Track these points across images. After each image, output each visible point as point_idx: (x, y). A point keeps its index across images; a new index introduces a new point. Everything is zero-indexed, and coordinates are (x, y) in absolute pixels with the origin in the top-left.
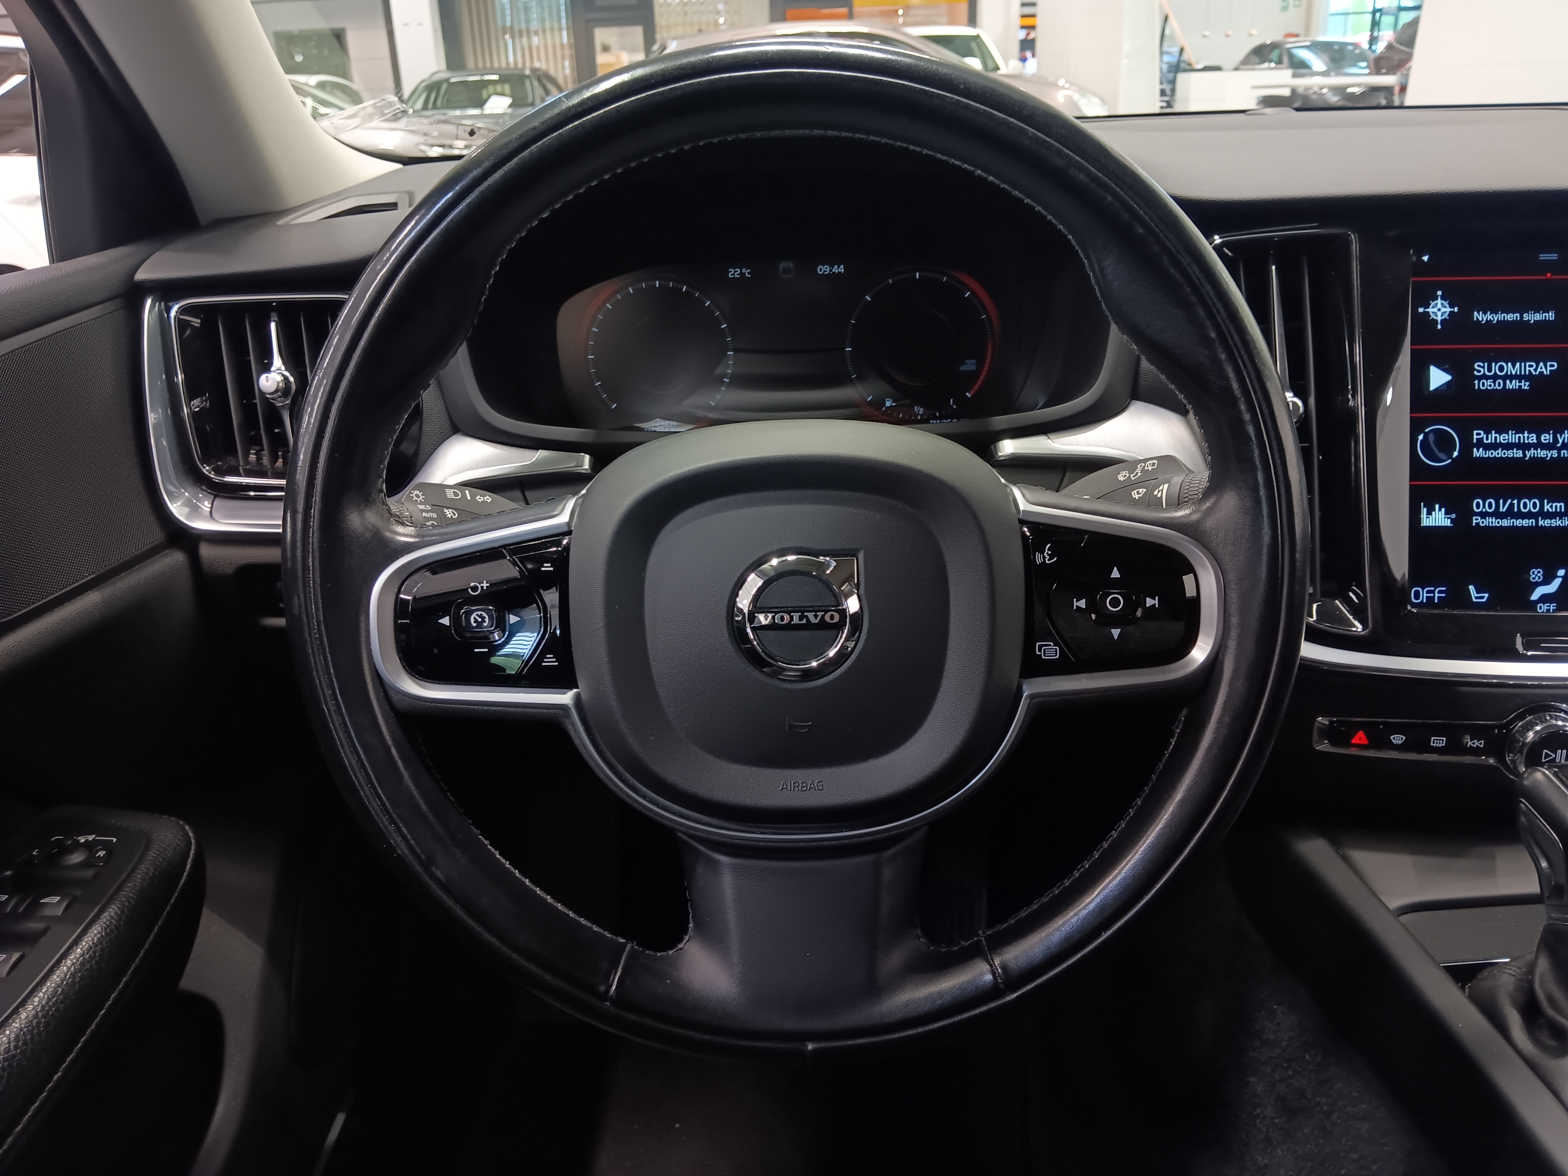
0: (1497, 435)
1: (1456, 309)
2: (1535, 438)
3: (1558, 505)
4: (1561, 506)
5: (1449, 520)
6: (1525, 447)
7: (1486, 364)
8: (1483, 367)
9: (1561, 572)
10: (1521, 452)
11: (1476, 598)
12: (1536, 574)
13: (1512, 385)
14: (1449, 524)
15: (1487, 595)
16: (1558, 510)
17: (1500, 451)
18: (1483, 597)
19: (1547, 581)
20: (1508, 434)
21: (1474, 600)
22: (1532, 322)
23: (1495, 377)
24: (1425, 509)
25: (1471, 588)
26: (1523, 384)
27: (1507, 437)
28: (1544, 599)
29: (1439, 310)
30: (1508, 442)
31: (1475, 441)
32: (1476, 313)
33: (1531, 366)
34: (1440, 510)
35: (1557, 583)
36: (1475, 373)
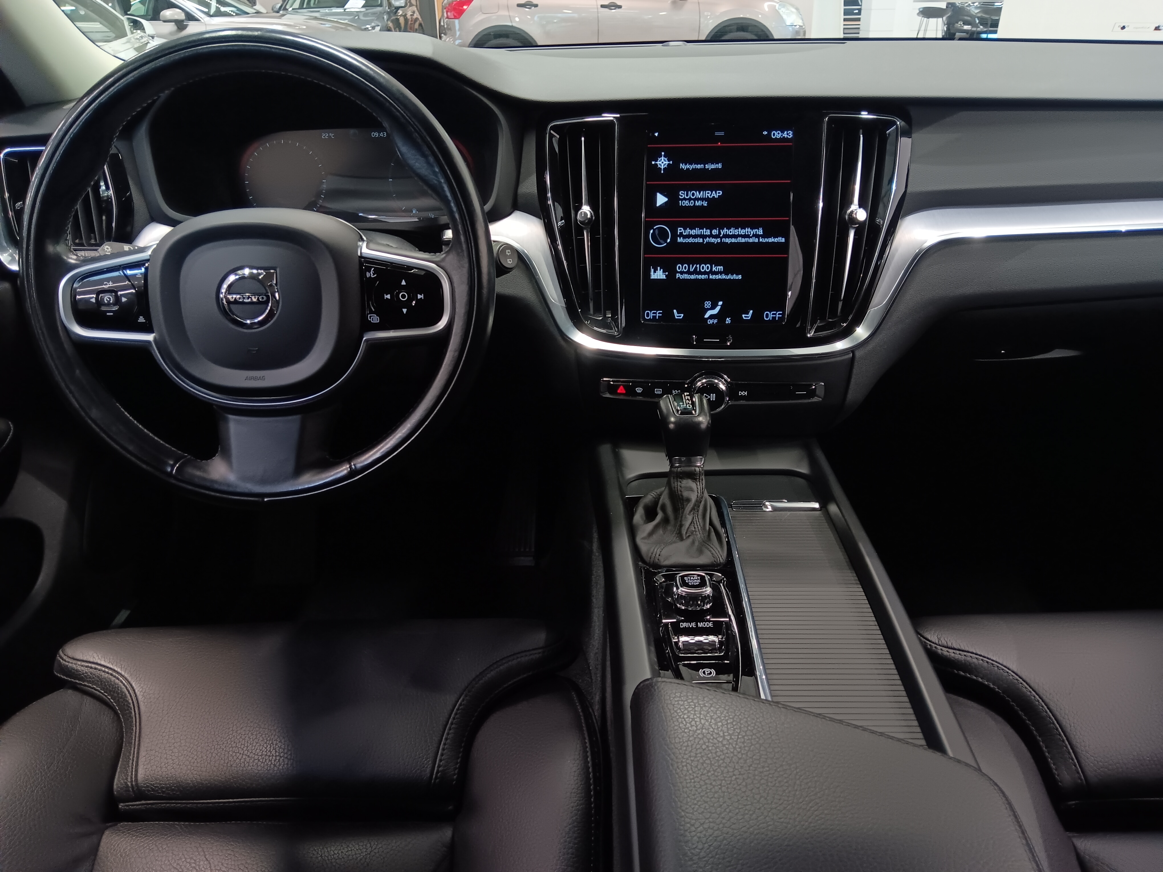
0: (690, 230)
1: (671, 162)
2: (709, 232)
3: (720, 267)
4: (721, 268)
5: (665, 276)
6: (703, 237)
7: (685, 192)
8: (684, 194)
9: (720, 303)
10: (702, 239)
11: (677, 316)
12: (708, 304)
13: (698, 203)
14: (665, 278)
15: (682, 315)
16: (720, 270)
17: (691, 239)
18: (680, 316)
19: (713, 307)
20: (695, 230)
21: (676, 318)
22: (710, 169)
23: (690, 199)
24: (653, 270)
25: (675, 311)
26: (704, 203)
27: (695, 232)
28: (712, 317)
29: (663, 163)
30: (695, 234)
31: (679, 234)
32: (681, 165)
33: (708, 193)
34: (660, 270)
35: (718, 308)
36: (680, 197)
